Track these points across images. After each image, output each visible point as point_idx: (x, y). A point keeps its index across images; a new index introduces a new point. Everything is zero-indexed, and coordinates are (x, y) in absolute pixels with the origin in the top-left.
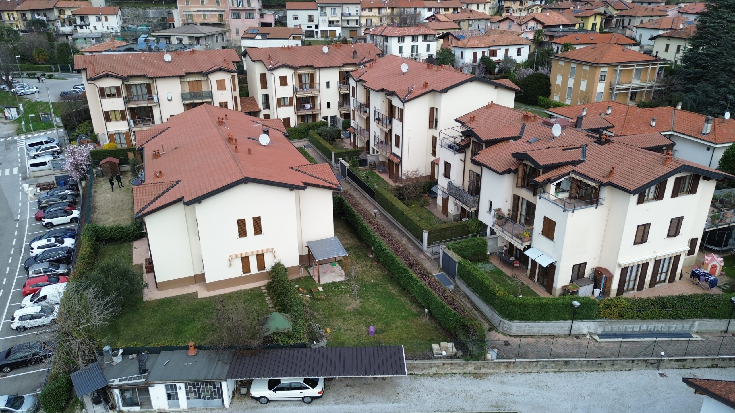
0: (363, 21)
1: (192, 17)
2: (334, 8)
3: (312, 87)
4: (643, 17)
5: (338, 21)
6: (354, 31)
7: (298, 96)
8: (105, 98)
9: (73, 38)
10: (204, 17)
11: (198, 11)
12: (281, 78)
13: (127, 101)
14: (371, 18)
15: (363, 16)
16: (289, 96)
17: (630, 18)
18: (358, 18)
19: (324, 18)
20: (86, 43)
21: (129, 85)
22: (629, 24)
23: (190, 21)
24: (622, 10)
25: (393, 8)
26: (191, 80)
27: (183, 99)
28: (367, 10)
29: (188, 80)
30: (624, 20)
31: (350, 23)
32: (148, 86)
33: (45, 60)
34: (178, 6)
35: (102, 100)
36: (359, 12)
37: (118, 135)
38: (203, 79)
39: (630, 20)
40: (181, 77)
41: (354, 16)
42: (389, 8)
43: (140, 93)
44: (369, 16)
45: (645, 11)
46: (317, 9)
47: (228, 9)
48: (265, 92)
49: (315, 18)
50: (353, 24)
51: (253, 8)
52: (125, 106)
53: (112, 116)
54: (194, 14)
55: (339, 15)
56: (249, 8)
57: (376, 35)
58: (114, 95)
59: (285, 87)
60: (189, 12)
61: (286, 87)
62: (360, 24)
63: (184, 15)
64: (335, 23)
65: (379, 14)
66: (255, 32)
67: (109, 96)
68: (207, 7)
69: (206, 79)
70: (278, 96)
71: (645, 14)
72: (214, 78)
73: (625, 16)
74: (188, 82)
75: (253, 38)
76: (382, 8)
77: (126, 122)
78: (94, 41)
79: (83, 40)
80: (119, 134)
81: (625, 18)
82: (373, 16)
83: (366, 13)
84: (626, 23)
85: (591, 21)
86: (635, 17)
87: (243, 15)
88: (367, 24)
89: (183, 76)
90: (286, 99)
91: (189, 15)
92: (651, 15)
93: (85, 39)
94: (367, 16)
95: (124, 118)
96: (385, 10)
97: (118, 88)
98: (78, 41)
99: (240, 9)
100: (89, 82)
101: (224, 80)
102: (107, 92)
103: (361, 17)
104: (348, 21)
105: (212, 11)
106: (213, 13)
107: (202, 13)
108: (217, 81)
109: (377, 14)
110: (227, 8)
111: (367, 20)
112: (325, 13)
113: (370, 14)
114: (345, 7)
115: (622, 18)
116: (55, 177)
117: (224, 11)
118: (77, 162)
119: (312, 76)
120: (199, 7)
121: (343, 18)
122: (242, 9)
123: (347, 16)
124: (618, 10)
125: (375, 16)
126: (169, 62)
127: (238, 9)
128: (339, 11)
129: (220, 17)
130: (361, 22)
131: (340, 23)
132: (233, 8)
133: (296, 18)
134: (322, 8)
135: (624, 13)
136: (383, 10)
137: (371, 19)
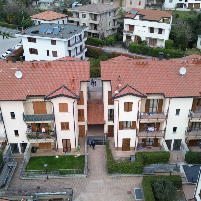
9: (39, 3)
12: (126, 104)
16: (132, 120)
20: (45, 6)
26: (35, 101)
29: (32, 101)
33: (13, 21)
48: (111, 107)
59: (130, 113)
66: (135, 13)
70: (120, 120)
72: (56, 102)
75: (133, 18)
78: (49, 5)
79: (44, 4)
90: (128, 123)
93: (45, 3)
98: (41, 4)
101: (67, 104)
108: (60, 104)
119: (161, 102)
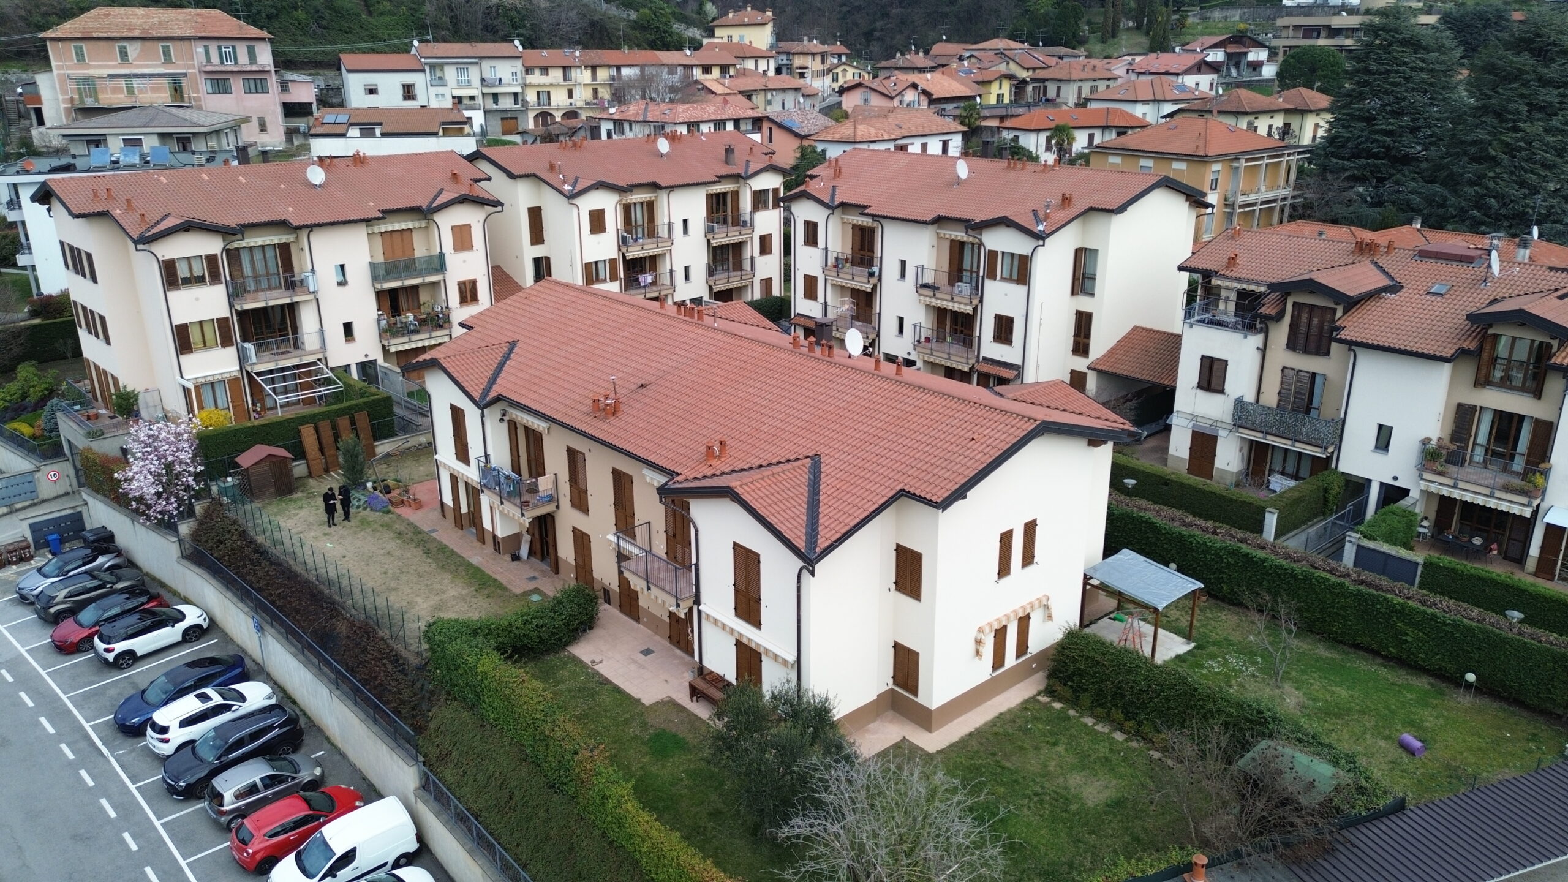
0: (531, 97)
1: (94, 93)
2: (462, 67)
3: (652, 233)
4: (1081, 81)
5: (472, 98)
6: (511, 118)
7: (630, 256)
8: (178, 289)
10: (130, 91)
11: (112, 76)
12: (593, 214)
13: (234, 295)
14: (547, 89)
15: (531, 85)
16: (608, 258)
17: (1059, 84)
18: (518, 90)
19: (441, 90)
21: (237, 249)
22: (1058, 95)
23: (89, 102)
24: (1034, 69)
25: (594, 68)
26: (390, 229)
27: (375, 278)
28: (537, 72)
29: (383, 230)
30: (1045, 88)
31: (501, 100)
32: (284, 250)
34: (53, 63)
35: (168, 293)
36: (519, 76)
37: (209, 388)
38: (417, 224)
39: (1059, 89)
40: (368, 221)
41: (509, 85)
42: (586, 67)
43: (260, 269)
44: (544, 85)
45: (1083, 70)
46: (423, 71)
47: (196, 71)
48: (539, 251)
49: (420, 91)
50: (507, 104)
51: (264, 66)
52: (231, 306)
53: (195, 335)
54: (99, 84)
55: (476, 82)
56: (254, 68)
57: (631, 123)
58: (201, 280)
59: (601, 237)
60: (86, 79)
61: (603, 235)
62: (525, 103)
63: (71, 86)
64: (466, 101)
65: (565, 80)
66: (342, 119)
67: (188, 282)
68: (138, 67)
69: (423, 224)
70: (587, 260)
71: (1083, 76)
72: (447, 221)
73: (1047, 80)
74: (381, 233)
76: (570, 67)
77: (232, 351)
80: (212, 384)
81: (1047, 83)
82: (552, 85)
83: (536, 78)
84: (1051, 93)
85: (995, 89)
86: (1069, 81)
87: (237, 84)
88: (539, 104)
89: (378, 219)
90: (601, 266)
91: (87, 85)
92: (1093, 77)
94: (539, 85)
95: (226, 340)
96: (578, 71)
97: (212, 260)
99: (230, 69)
100: (140, 247)
101: (469, 226)
102: (182, 271)
103: (525, 86)
104: (495, 96)
105: (151, 76)
106: (155, 80)
107: (122, 83)
108: (453, 228)
109: (561, 80)
110: (193, 67)
111: (538, 93)
112: (440, 78)
113: (544, 80)
114: (485, 65)
115: (1042, 85)
116: (31, 525)
117: (185, 75)
118: (169, 467)
119: (650, 206)
120: (114, 67)
121: (486, 90)
122: (235, 69)
123: (494, 86)
124: (1028, 69)
125: (558, 85)
126: (320, 186)
127: (223, 68)
128: (474, 74)
129: (176, 90)
130: (528, 99)
131: (480, 100)
132: (209, 68)
133: (372, 91)
134: (433, 67)
135: (1040, 74)
136: (573, 70)
137: (549, 92)
